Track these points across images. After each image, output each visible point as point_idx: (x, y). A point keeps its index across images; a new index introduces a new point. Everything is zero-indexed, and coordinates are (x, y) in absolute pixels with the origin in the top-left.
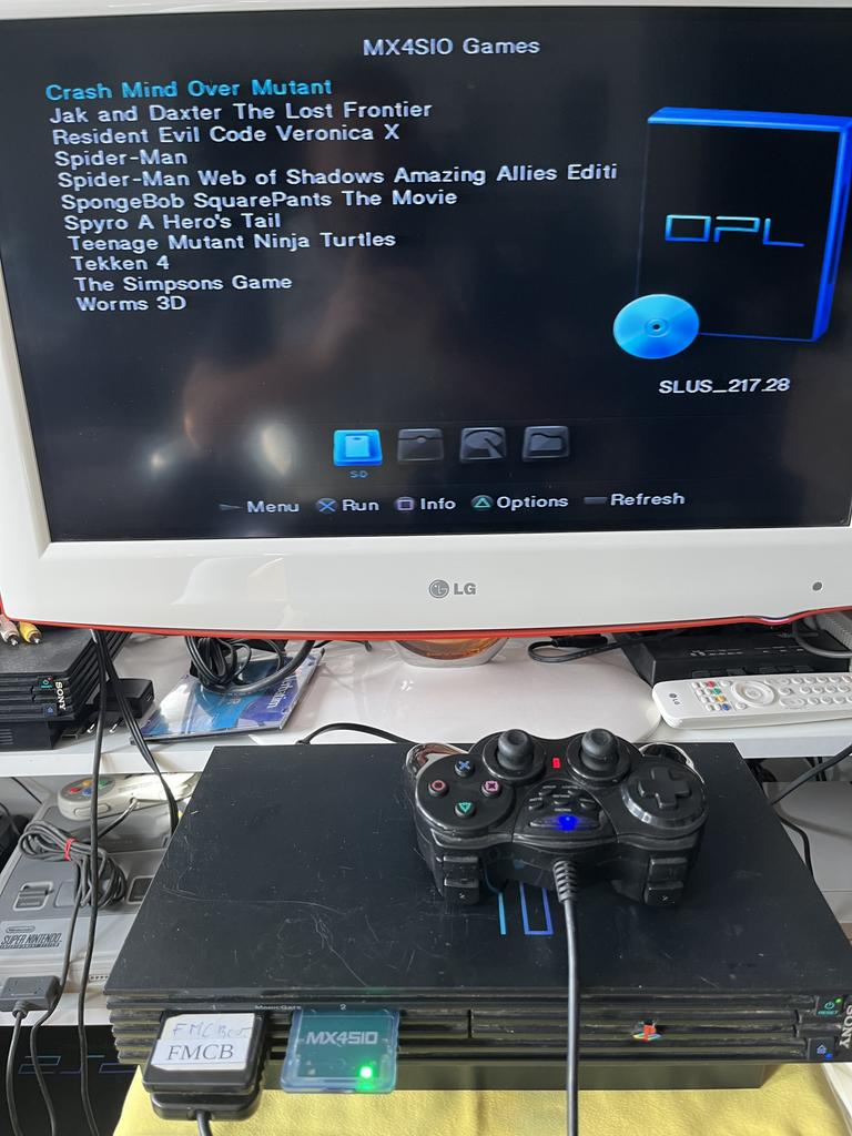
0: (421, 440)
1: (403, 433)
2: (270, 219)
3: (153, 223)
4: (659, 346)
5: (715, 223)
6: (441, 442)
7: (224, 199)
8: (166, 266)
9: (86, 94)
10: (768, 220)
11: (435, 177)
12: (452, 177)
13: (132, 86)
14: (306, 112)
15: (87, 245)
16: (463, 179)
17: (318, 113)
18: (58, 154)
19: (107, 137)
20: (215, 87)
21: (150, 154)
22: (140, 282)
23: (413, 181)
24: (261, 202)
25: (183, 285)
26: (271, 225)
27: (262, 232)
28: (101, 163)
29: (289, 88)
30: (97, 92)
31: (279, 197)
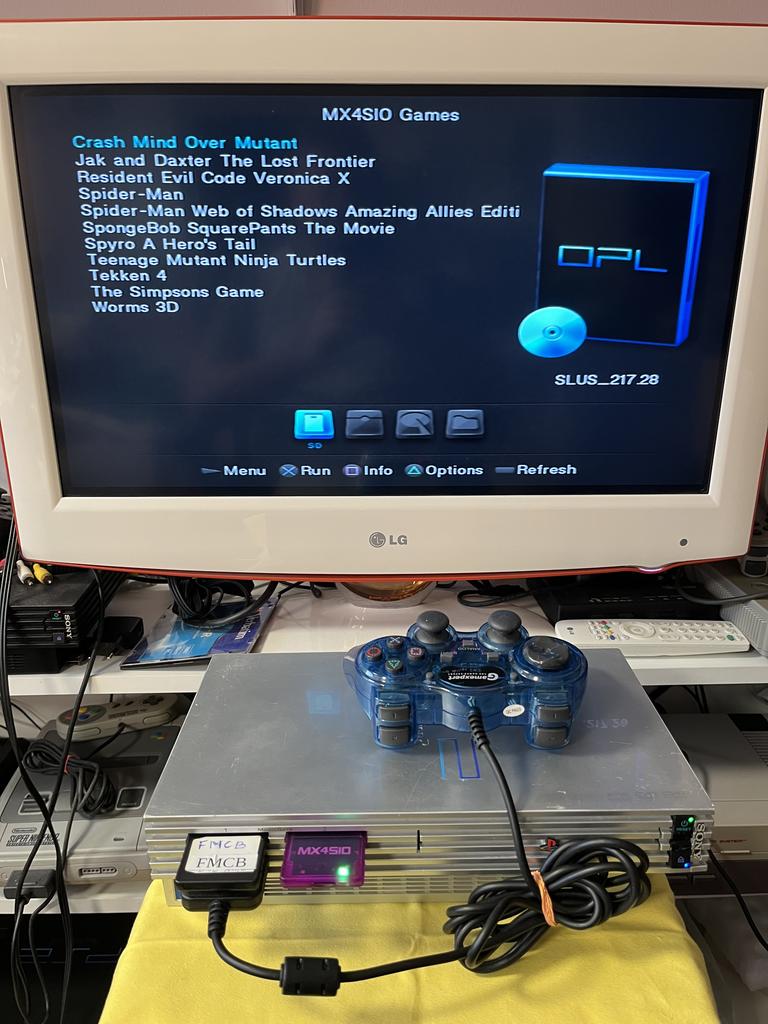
0: (365, 419)
1: (350, 413)
2: (247, 243)
3: (155, 245)
4: (555, 348)
5: (597, 253)
6: (381, 421)
7: (212, 227)
8: (164, 278)
9: (104, 144)
10: (638, 252)
11: (377, 213)
12: (391, 213)
13: (141, 139)
14: (277, 162)
15: (102, 261)
16: (399, 216)
17: (286, 162)
18: (81, 190)
19: (120, 178)
20: (206, 141)
21: (154, 192)
22: (143, 291)
23: (360, 215)
24: (241, 230)
25: (176, 293)
26: (248, 248)
27: (241, 253)
28: (116, 198)
29: (264, 144)
30: (113, 143)
31: (255, 226)
